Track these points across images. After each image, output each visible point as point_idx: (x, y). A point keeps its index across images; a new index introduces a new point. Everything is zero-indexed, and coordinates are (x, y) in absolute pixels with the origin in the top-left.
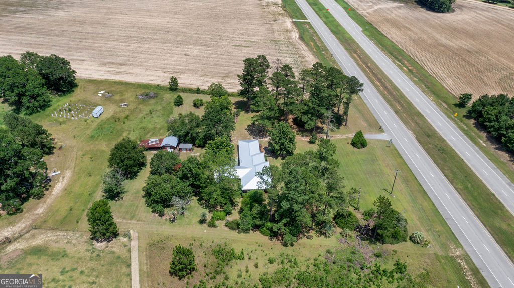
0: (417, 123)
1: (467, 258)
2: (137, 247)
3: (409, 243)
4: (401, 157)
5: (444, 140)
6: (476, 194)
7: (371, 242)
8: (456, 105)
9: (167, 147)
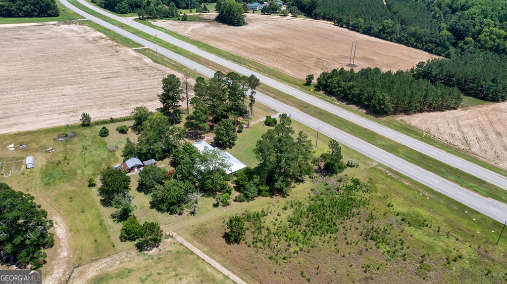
0: (292, 102)
1: (380, 165)
2: (184, 240)
3: (349, 168)
4: (302, 124)
5: (317, 108)
6: (358, 131)
7: (330, 176)
8: (305, 85)
9: (134, 167)
